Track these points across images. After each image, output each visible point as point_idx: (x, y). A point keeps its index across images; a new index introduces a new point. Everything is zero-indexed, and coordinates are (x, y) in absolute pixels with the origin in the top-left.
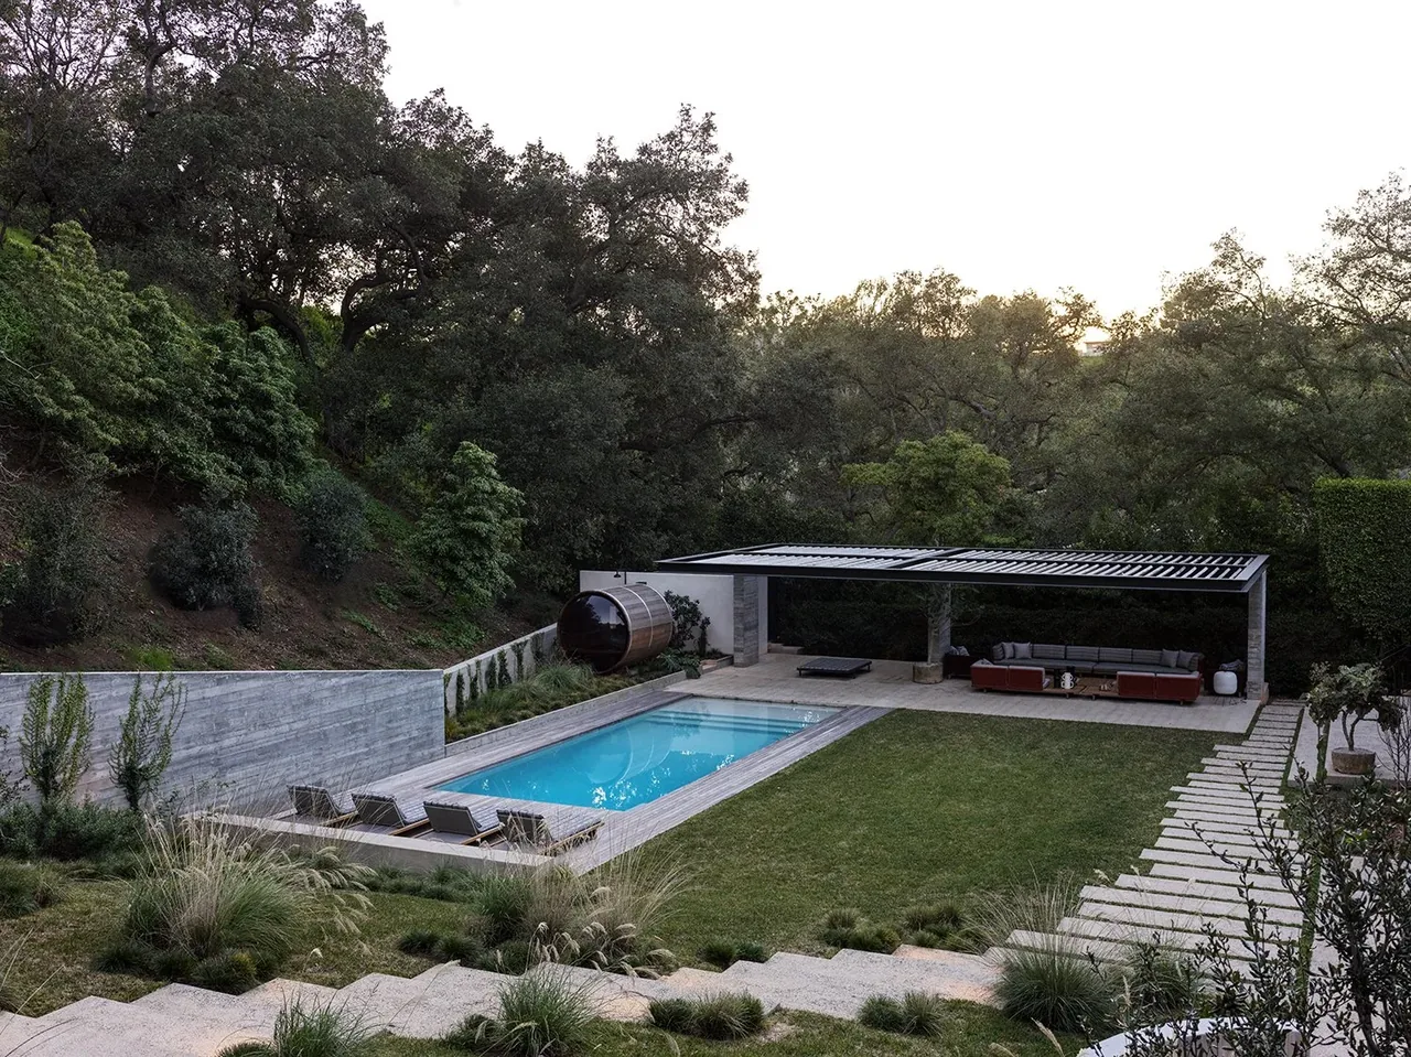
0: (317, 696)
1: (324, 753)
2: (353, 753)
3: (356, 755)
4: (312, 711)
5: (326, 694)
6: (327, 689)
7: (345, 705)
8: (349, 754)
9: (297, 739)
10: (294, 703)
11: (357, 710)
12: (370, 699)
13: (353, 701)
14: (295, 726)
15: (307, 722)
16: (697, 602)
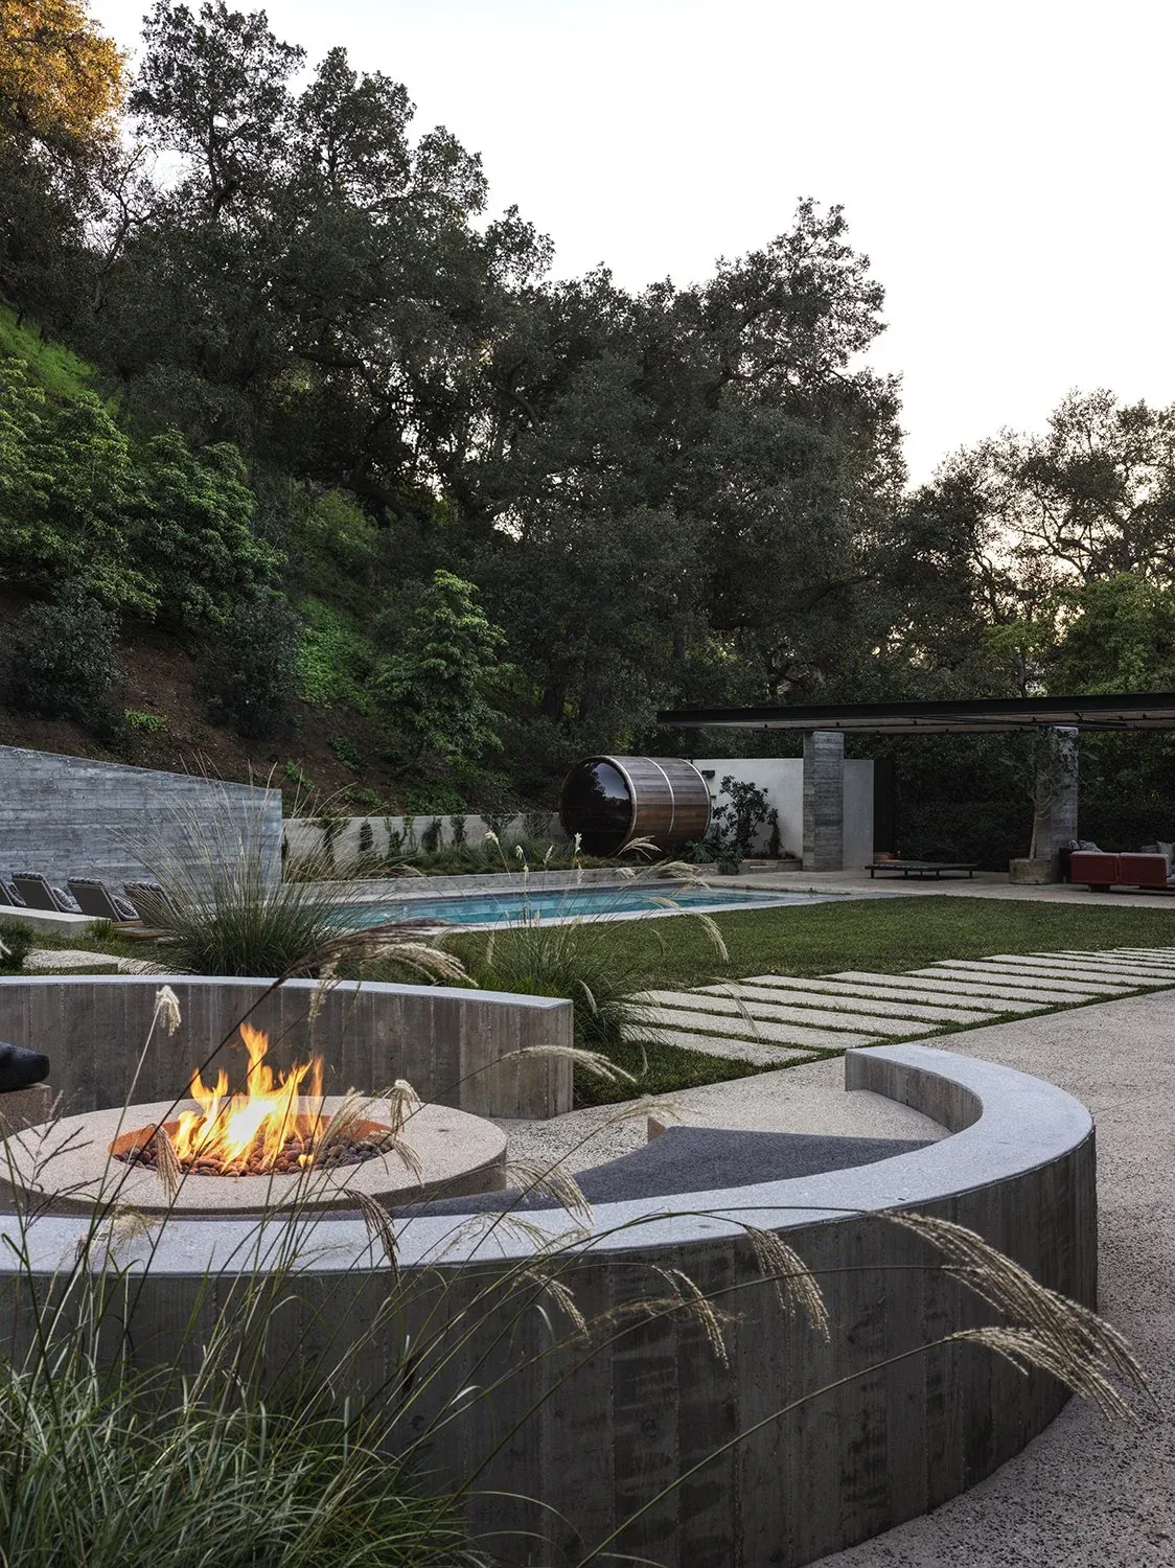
0: (64, 786)
1: (74, 857)
2: (122, 865)
3: (127, 868)
4: (55, 802)
5: (77, 784)
6: (80, 780)
7: (108, 803)
8: (114, 865)
9: (27, 831)
10: (24, 787)
11: (133, 814)
12: (154, 805)
13: (126, 802)
14: (25, 815)
15: (46, 814)
16: (766, 791)
